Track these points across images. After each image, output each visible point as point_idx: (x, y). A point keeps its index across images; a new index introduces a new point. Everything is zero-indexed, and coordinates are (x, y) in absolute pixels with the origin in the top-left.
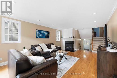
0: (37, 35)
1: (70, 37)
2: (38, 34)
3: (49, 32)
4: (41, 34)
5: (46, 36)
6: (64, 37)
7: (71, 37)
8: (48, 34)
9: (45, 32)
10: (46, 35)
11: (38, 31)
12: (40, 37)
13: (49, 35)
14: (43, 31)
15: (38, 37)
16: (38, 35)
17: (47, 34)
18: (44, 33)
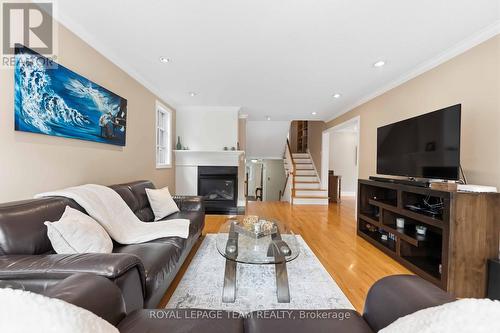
0: (31, 104)
1: (226, 149)
2: (37, 97)
3: (123, 103)
4: (72, 100)
5: (104, 128)
6: (192, 145)
7: (233, 149)
8: (119, 114)
9: (95, 95)
10: (105, 120)
11: (38, 65)
12: (57, 129)
13: (123, 123)
14: (84, 81)
15: (38, 122)
16: (43, 106)
17: (113, 109)
18: (90, 101)
